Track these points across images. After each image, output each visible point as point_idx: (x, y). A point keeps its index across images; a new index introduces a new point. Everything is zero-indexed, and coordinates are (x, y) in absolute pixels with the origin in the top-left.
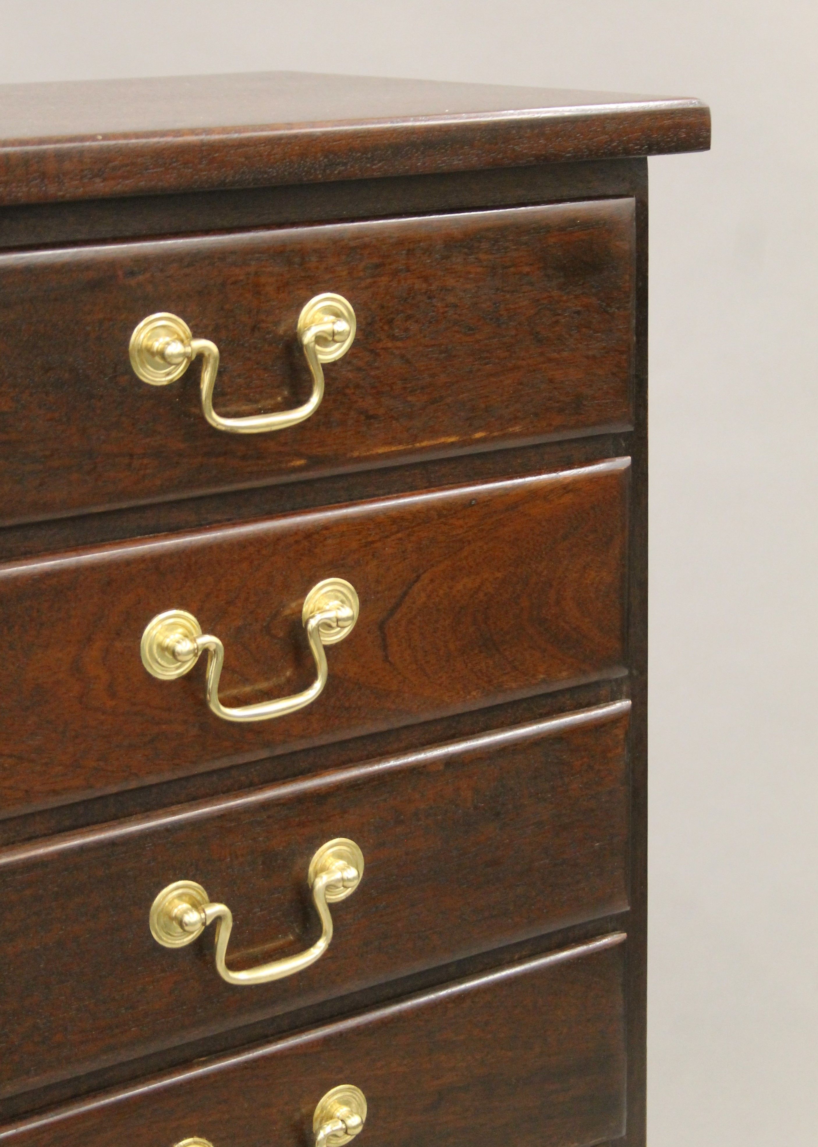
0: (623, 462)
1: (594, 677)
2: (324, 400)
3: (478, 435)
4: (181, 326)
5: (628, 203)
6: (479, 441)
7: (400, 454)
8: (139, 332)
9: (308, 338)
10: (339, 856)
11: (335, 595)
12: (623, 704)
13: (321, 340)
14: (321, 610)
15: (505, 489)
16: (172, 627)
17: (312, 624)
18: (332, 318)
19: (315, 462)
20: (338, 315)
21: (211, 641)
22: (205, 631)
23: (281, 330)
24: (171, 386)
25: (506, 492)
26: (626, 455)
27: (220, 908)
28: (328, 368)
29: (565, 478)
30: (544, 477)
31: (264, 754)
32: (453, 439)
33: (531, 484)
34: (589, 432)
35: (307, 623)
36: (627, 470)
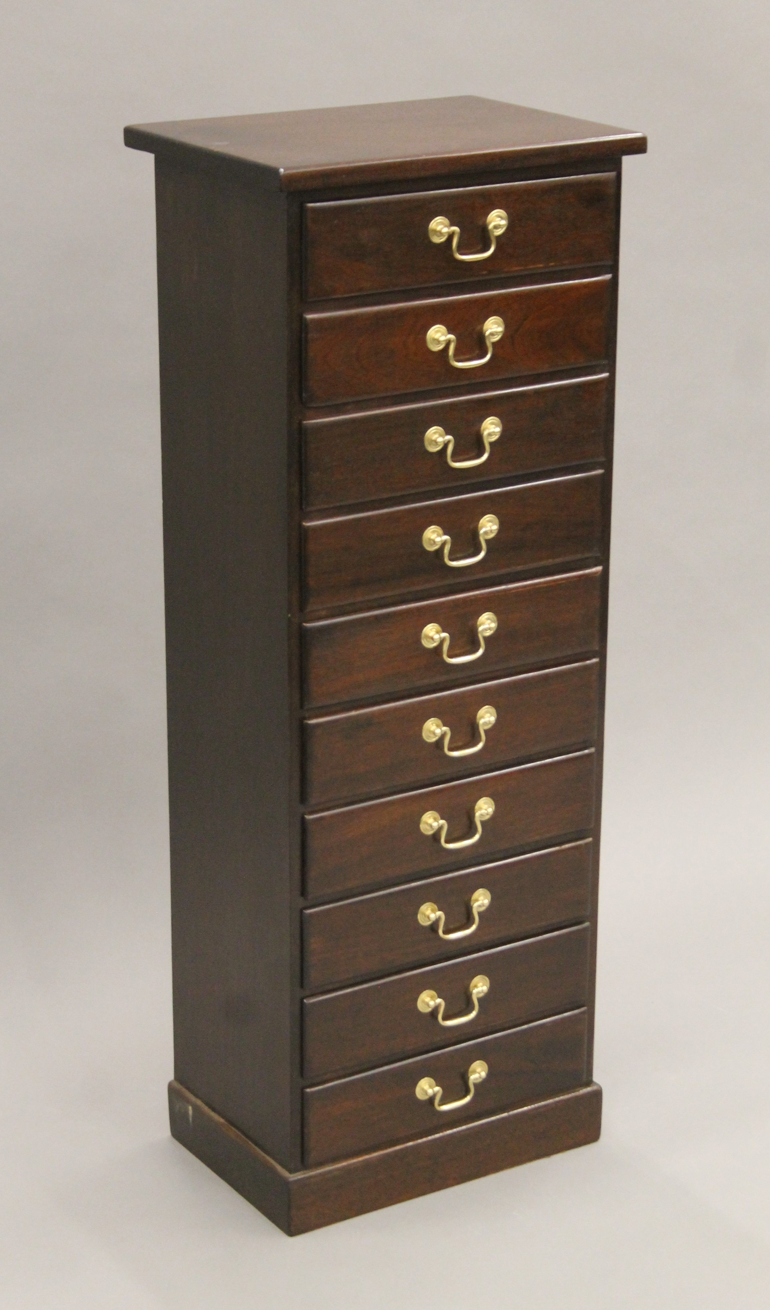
0: (608, 276)
1: (594, 363)
2: (495, 251)
3: (552, 264)
4: (446, 221)
5: (613, 174)
6: (552, 266)
7: (521, 270)
8: (433, 224)
9: (491, 227)
10: (492, 424)
11: (496, 323)
12: (605, 375)
13: (496, 227)
14: (491, 329)
15: (560, 286)
16: (437, 332)
17: (487, 333)
18: (499, 219)
19: (490, 272)
20: (502, 218)
21: (451, 337)
22: (449, 333)
23: (481, 223)
24: (442, 243)
25: (561, 286)
26: (609, 273)
27: (449, 437)
28: (498, 238)
29: (586, 282)
30: (577, 281)
31: (467, 382)
32: (541, 266)
33: (571, 284)
34: (595, 264)
35: (485, 333)
36: (610, 280)
